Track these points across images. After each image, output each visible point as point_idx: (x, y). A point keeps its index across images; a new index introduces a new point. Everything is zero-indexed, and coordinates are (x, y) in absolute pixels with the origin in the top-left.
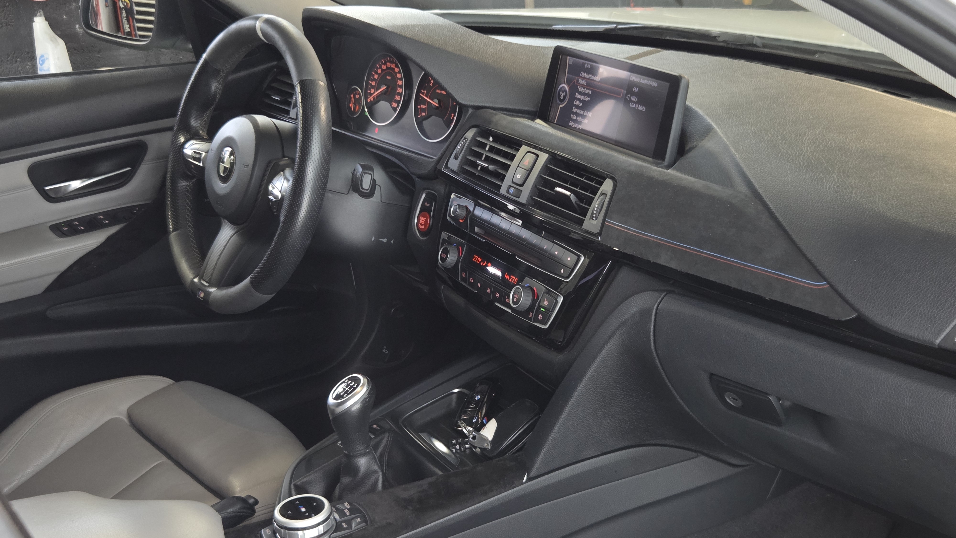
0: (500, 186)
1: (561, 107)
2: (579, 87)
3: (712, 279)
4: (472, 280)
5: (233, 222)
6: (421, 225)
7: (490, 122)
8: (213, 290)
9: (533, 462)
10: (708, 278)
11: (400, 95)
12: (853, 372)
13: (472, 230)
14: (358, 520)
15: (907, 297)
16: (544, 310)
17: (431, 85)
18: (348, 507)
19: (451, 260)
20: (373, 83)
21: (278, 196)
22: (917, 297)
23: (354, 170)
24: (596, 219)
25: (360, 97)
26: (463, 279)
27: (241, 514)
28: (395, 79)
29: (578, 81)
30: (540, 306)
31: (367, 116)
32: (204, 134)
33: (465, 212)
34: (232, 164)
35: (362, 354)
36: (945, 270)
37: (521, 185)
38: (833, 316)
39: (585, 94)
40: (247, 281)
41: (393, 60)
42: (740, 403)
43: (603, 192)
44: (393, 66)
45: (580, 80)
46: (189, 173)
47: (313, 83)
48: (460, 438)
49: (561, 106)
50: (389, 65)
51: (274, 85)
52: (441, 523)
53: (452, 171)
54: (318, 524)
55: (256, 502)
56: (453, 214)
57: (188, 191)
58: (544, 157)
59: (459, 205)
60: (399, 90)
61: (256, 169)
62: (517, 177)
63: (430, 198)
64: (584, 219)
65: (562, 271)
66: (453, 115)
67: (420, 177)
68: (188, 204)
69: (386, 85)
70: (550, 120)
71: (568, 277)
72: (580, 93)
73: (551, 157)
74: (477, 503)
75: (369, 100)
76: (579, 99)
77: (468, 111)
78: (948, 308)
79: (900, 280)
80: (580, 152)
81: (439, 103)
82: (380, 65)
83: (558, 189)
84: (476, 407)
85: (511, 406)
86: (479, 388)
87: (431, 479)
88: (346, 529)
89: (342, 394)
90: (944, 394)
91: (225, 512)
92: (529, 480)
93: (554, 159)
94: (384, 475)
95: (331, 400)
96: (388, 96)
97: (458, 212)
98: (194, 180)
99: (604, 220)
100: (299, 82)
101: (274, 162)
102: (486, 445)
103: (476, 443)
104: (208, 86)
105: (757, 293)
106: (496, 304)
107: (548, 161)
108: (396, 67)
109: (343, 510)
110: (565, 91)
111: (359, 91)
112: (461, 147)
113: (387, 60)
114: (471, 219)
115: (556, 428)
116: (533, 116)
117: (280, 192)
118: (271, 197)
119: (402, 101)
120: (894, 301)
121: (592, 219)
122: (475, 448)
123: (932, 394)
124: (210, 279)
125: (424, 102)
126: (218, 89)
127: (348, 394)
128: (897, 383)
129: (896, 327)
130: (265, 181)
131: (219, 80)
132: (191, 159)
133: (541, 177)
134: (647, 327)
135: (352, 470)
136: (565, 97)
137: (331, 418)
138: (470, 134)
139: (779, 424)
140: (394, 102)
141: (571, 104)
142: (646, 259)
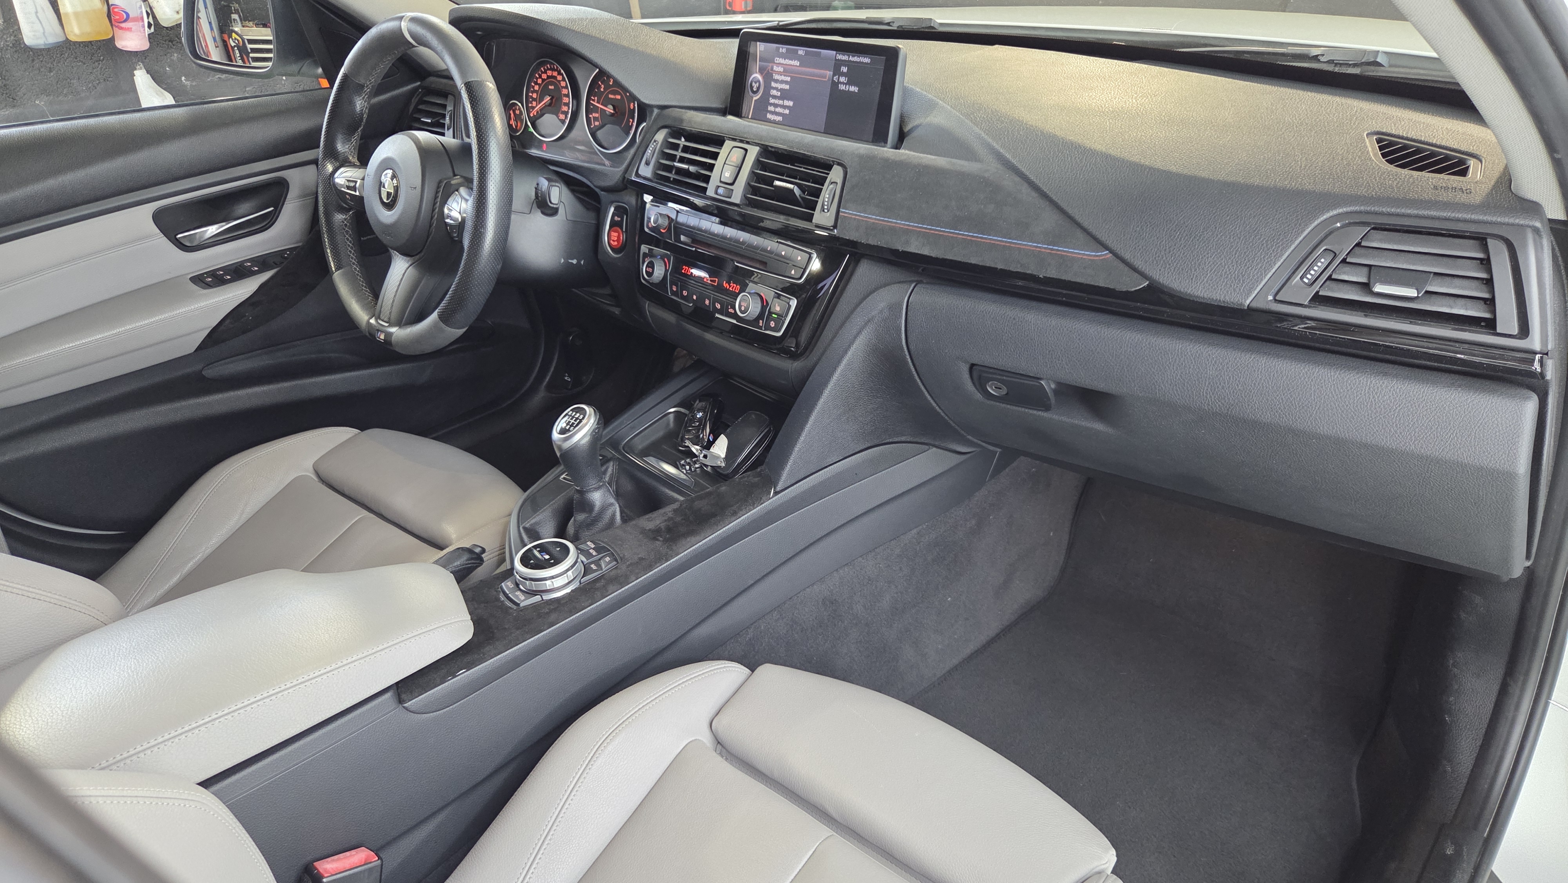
0: (706, 188)
1: (755, 100)
2: (774, 75)
3: (973, 262)
4: (685, 293)
5: (405, 253)
6: (613, 241)
7: (681, 121)
8: (393, 330)
9: (779, 476)
10: (969, 262)
11: (567, 104)
12: (1144, 345)
13: (678, 239)
14: (608, 559)
15: (1208, 258)
16: (776, 316)
17: (602, 90)
18: (593, 546)
19: (659, 274)
20: (535, 96)
21: (458, 219)
22: (1220, 257)
23: (538, 184)
24: (828, 211)
25: (521, 112)
26: (673, 293)
27: (470, 565)
28: (558, 89)
29: (772, 68)
30: (770, 313)
31: (532, 133)
32: (355, 160)
33: (667, 221)
34: (397, 189)
35: (545, 383)
36: (1249, 223)
37: (732, 184)
38: (1122, 287)
39: (782, 82)
40: (434, 316)
41: (554, 67)
42: (1004, 391)
43: (832, 181)
44: (555, 74)
45: (775, 66)
46: (344, 205)
47: (480, 84)
48: (687, 458)
49: (755, 98)
50: (549, 73)
51: (420, 107)
52: (694, 550)
53: (645, 178)
54: (568, 570)
55: (483, 551)
56: (654, 223)
57: (346, 225)
58: (754, 152)
59: (660, 214)
60: (565, 100)
61: (426, 191)
62: (726, 175)
63: (620, 211)
64: (813, 212)
65: (793, 272)
66: (631, 120)
67: (604, 189)
68: (348, 239)
69: (550, 96)
70: (743, 116)
71: (800, 278)
72: (777, 81)
73: (762, 150)
74: (728, 525)
75: (532, 115)
76: (776, 89)
77: (652, 112)
78: (1257, 264)
79: (1198, 240)
80: (797, 140)
81: (614, 109)
82: (539, 74)
83: (777, 183)
84: (699, 425)
85: (739, 420)
86: (698, 404)
87: (675, 506)
88: (596, 571)
89: (567, 428)
90: (1253, 357)
91: (451, 566)
92: (776, 493)
93: (767, 151)
94: (620, 507)
95: (556, 436)
96: (554, 106)
97: (660, 221)
98: (351, 213)
99: (838, 212)
100: (465, 85)
101: (445, 182)
102: (719, 462)
103: (707, 462)
104: (352, 103)
105: (1029, 272)
106: (717, 315)
107: (760, 154)
108: (558, 75)
109: (588, 550)
110: (759, 82)
111: (519, 106)
112: (651, 151)
113: (547, 67)
114: (675, 228)
115: (802, 438)
116: (724, 112)
117: (460, 213)
118: (448, 221)
119: (570, 111)
120: (1193, 263)
121: (823, 211)
122: (706, 466)
123: (1240, 359)
124: (389, 318)
125: (596, 109)
126: (364, 106)
127: (575, 427)
128: (1197, 352)
129: (1197, 292)
130: (438, 203)
131: (364, 97)
132: (345, 188)
133: (753, 172)
134: (898, 322)
135: (587, 506)
136: (758, 88)
137: (558, 455)
138: (660, 136)
139: (1047, 408)
140: (561, 114)
141: (767, 95)
142: (894, 248)
